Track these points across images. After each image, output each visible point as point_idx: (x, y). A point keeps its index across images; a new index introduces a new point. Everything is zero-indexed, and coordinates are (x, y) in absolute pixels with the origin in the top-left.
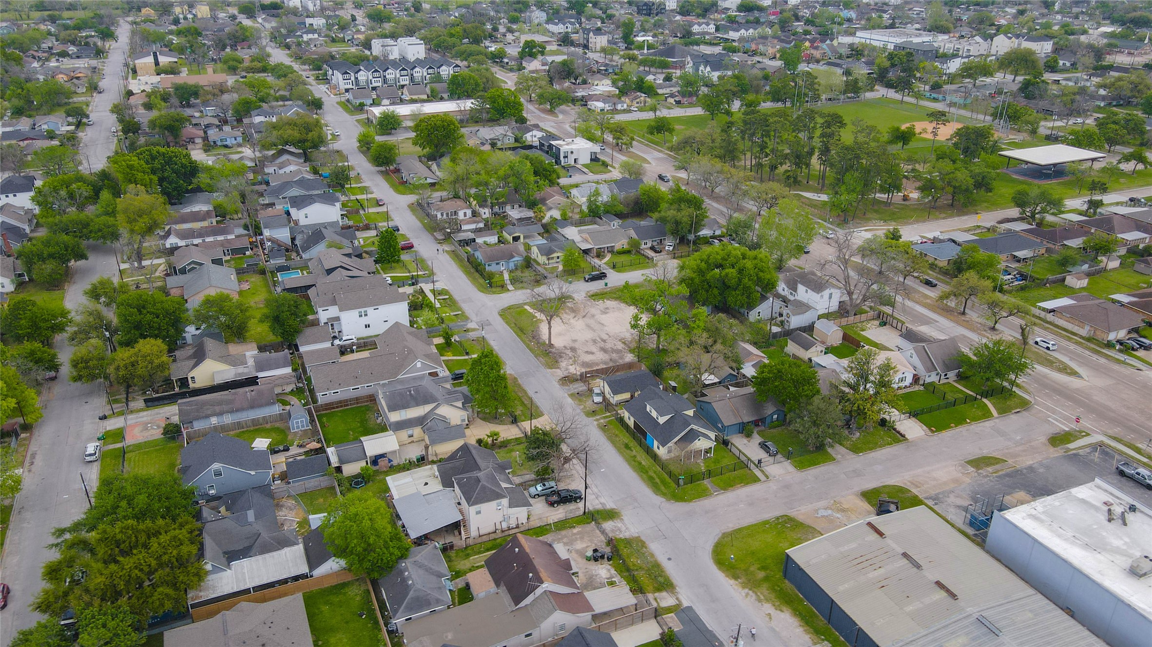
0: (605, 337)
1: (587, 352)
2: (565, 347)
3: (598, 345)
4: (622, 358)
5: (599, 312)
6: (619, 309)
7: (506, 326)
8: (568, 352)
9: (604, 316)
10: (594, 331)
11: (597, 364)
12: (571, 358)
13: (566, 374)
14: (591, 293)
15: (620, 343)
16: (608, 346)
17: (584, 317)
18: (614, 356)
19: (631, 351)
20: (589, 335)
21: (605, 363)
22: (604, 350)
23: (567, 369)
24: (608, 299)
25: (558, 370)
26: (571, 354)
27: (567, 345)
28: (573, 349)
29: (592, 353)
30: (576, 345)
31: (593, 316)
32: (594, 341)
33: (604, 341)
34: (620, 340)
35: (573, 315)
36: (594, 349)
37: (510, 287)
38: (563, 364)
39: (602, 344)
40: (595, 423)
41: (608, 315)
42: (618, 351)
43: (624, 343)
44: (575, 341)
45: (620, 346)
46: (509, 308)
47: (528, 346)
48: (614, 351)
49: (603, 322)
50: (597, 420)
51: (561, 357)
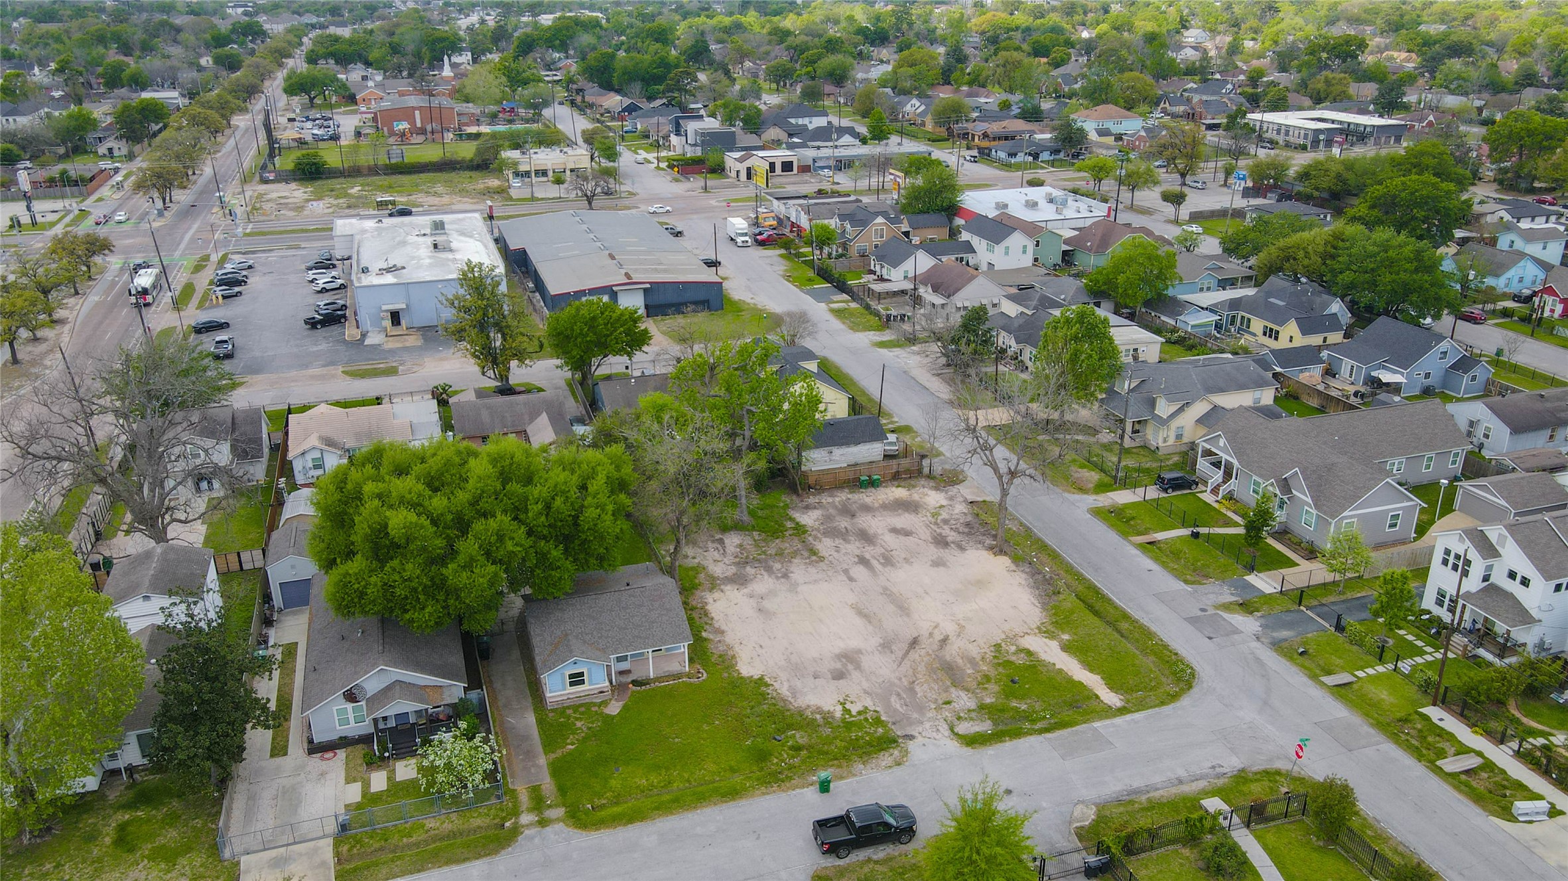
0: (859, 572)
1: (907, 533)
2: (961, 548)
3: (879, 550)
4: (828, 518)
5: (866, 661)
6: (797, 669)
7: (1145, 621)
8: (952, 536)
9: (854, 643)
10: (886, 592)
11: (885, 507)
12: (946, 522)
13: (953, 490)
14: (886, 759)
15: (824, 553)
16: (854, 547)
17: (914, 643)
18: (843, 523)
19: (800, 530)
20: (902, 578)
21: (867, 508)
22: (866, 537)
23: (951, 499)
24: (828, 717)
25: (971, 498)
26: (946, 531)
27: (957, 552)
28: (941, 542)
29: (894, 531)
30: (934, 552)
31: (886, 646)
32: (888, 561)
33: (863, 561)
34: (822, 559)
35: (952, 652)
36: (890, 540)
37: (1213, 804)
38: (960, 508)
39: (869, 552)
40: (896, 419)
41: (840, 646)
42: (833, 533)
43: (813, 552)
44: (938, 563)
45: (825, 546)
46: (1174, 697)
47: (1055, 556)
48: (843, 535)
49: (859, 621)
50: (892, 423)
51: (968, 525)
